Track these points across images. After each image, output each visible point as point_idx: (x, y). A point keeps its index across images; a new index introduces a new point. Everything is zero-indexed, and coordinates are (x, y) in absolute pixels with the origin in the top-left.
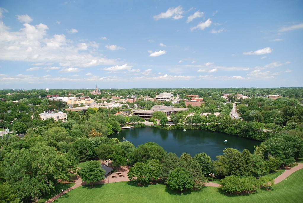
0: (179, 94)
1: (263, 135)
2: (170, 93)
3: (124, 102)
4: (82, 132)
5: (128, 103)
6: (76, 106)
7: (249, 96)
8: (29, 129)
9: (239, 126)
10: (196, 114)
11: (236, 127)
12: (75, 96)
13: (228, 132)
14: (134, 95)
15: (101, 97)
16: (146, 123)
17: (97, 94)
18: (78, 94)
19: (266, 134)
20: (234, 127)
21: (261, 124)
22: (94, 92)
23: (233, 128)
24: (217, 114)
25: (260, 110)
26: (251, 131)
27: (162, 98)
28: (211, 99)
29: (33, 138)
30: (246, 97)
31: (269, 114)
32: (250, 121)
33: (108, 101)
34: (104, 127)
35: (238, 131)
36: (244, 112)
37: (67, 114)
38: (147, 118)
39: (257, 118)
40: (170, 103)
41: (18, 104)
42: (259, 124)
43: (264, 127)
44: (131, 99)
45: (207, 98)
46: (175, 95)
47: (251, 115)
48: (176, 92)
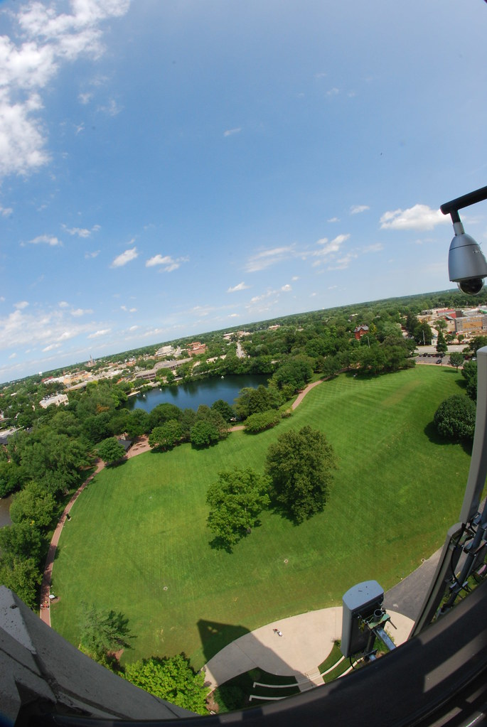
0: (179, 345)
1: (273, 367)
2: (170, 346)
3: (123, 368)
4: (88, 410)
5: (128, 367)
6: (74, 384)
7: (250, 331)
8: (34, 421)
9: (248, 364)
10: (202, 362)
11: (246, 366)
12: (70, 373)
13: (239, 373)
14: (132, 357)
15: (97, 368)
16: (151, 384)
17: (93, 365)
18: (73, 369)
19: (276, 366)
20: (244, 366)
21: (269, 356)
22: (89, 364)
23: (242, 367)
24: (223, 357)
25: (265, 343)
26: (260, 366)
27: (162, 353)
28: (214, 343)
29: (41, 430)
30: (248, 333)
31: (274, 345)
32: (258, 356)
33: (106, 371)
34: (109, 399)
35: (248, 369)
36: (249, 348)
37: (67, 395)
38: (152, 379)
39: (264, 351)
40: (172, 356)
41: (16, 396)
42: (266, 357)
43: (272, 359)
44: (130, 363)
45: (210, 343)
46: (175, 347)
47: (256, 350)
48: (175, 344)
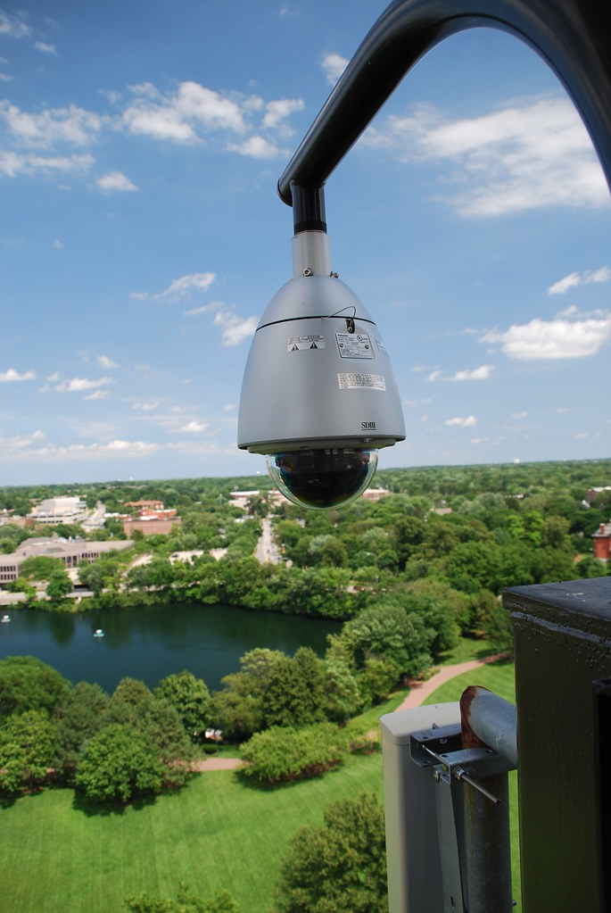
0: (103, 500)
1: (348, 604)
2: (76, 499)
9: (283, 583)
10: (158, 558)
11: (276, 588)
13: (252, 604)
19: (358, 599)
20: (270, 587)
21: (342, 571)
23: (265, 589)
24: (219, 554)
25: (338, 532)
26: (315, 594)
27: (50, 513)
28: (200, 510)
31: (361, 542)
32: (313, 566)
35: (280, 597)
36: (293, 541)
38: (4, 581)
39: (331, 555)
40: (75, 527)
42: (337, 572)
43: (351, 579)
45: (189, 508)
46: (91, 505)
47: (313, 548)
48: (94, 496)
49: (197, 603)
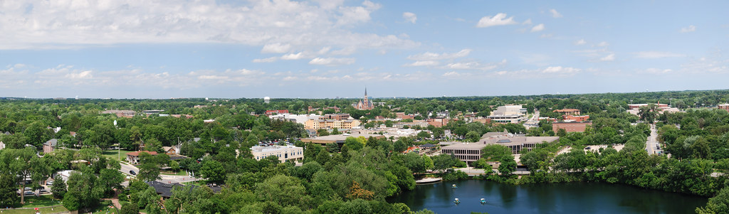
0: (538, 108)
1: (711, 185)
2: (520, 107)
3: (422, 126)
4: (334, 188)
5: (430, 128)
6: (322, 132)
7: (681, 107)
8: (230, 176)
9: (664, 169)
10: (576, 150)
11: (660, 173)
12: (321, 112)
13: (642, 185)
14: (443, 111)
15: (373, 114)
16: (469, 170)
17: (365, 108)
18: (328, 107)
19: (718, 182)
20: (655, 172)
21: (707, 161)
22: (360, 104)
23: (651, 174)
24: (619, 148)
25: (704, 133)
26: (688, 178)
27: (502, 116)
28: (606, 116)
29: (238, 195)
30: (676, 110)
31: (721, 141)
32: (687, 157)
33: (389, 124)
34: (379, 179)
35: (663, 179)
36: (672, 140)
37: (304, 149)
38: (471, 160)
39: (699, 150)
40: (519, 126)
41: (212, 125)
42: (702, 162)
43: (713, 167)
44: (436, 120)
45: (598, 115)
46: (530, 110)
47: (686, 145)
48: (531, 104)
49: (602, 182)
